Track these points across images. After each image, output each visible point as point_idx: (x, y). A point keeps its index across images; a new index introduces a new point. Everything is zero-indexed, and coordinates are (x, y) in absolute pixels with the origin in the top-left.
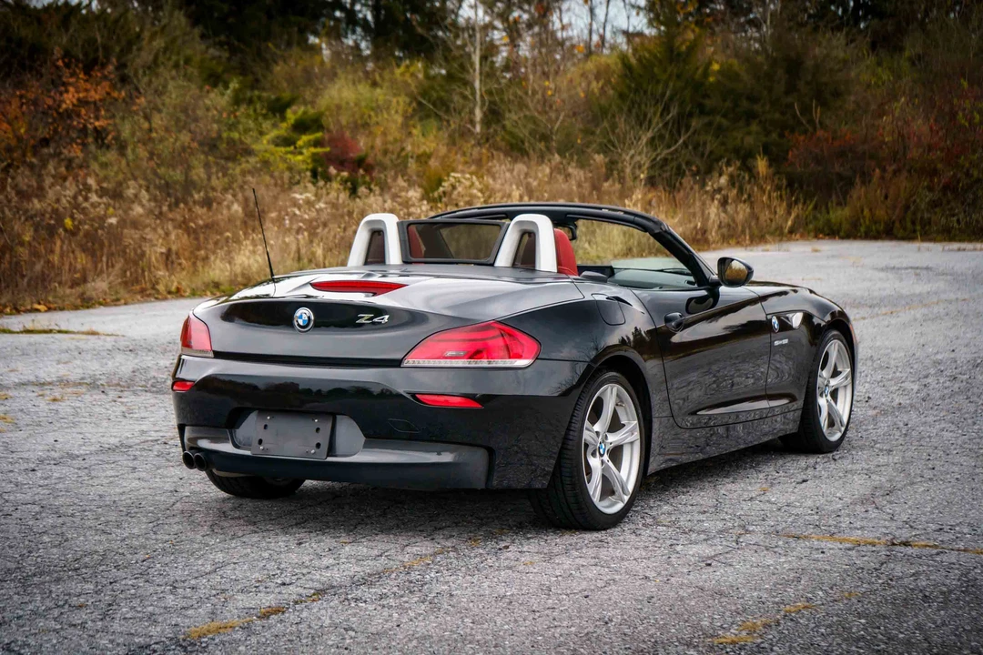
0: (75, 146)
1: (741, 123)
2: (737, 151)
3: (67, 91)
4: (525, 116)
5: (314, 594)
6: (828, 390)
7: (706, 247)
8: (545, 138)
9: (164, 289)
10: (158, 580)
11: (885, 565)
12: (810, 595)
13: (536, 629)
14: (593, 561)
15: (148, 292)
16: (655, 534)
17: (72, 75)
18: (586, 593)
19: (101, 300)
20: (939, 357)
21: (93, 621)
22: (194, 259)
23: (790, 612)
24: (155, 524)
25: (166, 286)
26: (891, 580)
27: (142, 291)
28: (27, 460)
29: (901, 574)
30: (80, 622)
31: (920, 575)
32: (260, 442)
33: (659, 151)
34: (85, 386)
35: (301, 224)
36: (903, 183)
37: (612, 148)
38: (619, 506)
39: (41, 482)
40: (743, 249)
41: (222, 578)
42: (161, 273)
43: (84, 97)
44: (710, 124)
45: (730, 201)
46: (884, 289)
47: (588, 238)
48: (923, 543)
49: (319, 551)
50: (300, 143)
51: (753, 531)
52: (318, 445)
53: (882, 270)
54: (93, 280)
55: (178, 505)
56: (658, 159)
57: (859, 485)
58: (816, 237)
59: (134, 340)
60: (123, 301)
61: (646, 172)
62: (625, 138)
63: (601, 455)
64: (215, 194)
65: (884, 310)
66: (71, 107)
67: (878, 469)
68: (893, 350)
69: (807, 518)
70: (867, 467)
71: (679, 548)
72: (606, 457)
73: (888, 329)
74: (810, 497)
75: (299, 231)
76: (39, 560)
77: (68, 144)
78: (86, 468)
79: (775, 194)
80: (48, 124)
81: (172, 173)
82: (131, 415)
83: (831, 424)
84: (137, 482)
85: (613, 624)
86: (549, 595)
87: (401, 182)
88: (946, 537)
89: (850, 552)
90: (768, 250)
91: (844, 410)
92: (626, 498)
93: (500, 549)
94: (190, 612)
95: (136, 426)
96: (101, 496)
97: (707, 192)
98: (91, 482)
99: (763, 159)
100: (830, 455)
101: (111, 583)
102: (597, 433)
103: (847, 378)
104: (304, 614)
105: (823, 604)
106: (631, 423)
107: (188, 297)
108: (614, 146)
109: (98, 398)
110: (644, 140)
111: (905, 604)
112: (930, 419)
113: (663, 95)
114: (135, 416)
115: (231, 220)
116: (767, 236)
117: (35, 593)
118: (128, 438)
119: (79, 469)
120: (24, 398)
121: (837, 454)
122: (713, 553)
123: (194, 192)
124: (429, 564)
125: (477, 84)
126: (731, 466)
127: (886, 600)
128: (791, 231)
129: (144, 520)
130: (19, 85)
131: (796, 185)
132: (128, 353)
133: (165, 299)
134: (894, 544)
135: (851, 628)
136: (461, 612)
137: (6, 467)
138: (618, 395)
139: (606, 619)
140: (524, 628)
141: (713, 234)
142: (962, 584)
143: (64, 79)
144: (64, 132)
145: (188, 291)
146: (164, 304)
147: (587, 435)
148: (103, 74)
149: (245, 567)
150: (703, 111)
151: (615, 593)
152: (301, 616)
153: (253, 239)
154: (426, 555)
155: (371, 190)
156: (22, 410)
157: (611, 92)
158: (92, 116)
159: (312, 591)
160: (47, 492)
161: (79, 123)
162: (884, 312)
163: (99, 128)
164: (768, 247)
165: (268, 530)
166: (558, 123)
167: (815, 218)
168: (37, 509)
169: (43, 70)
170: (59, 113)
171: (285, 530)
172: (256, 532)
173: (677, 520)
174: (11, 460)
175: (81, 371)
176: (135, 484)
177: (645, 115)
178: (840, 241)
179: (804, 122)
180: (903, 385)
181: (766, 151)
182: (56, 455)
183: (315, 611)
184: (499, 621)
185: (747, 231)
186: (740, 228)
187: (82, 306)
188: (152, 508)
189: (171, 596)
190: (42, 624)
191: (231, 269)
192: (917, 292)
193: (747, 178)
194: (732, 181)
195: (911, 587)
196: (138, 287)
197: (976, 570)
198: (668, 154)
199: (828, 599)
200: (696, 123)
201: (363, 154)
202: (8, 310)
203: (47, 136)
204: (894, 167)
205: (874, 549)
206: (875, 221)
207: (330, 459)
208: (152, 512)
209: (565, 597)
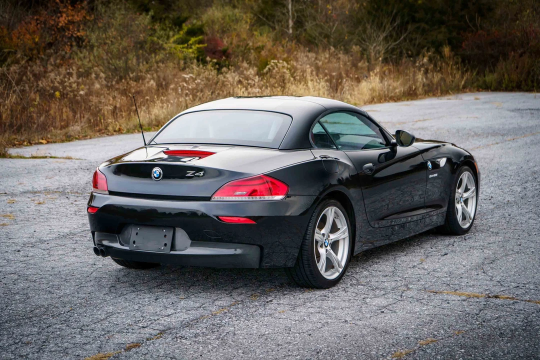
0: (67, 46)
1: (436, 27)
2: (433, 43)
3: (62, 16)
4: (317, 24)
5: (158, 334)
6: (462, 200)
7: (415, 98)
8: (327, 36)
9: (111, 129)
10: (74, 325)
11: (482, 311)
12: (436, 333)
13: (278, 357)
14: (318, 310)
15: (103, 131)
16: (356, 291)
17: (65, 7)
18: (310, 332)
19: (77, 136)
20: (536, 169)
21: (33, 353)
22: (129, 111)
23: (423, 345)
24: (79, 286)
25: (113, 127)
26: (484, 321)
27: (100, 131)
28: (16, 244)
29: (490, 318)
30: (25, 354)
31: (501, 318)
32: (134, 242)
33: (390, 43)
34: (58, 193)
35: (187, 91)
36: (526, 59)
37: (363, 42)
38: (337, 275)
39: (22, 259)
40: (436, 98)
41: (110, 323)
42: (110, 121)
43: (71, 19)
44: (418, 28)
45: (429, 71)
46: (512, 124)
47: (350, 92)
48: (506, 296)
49: (166, 305)
50: (191, 42)
51: (412, 288)
52: (166, 245)
53: (513, 111)
54: (73, 125)
55: (94, 274)
56: (389, 48)
57: (476, 256)
58: (478, 91)
59: (91, 162)
60: (89, 137)
61: (383, 56)
62: (371, 37)
63: (326, 247)
64: (142, 74)
65: (509, 138)
66: (64, 25)
67: (489, 245)
68: (511, 164)
69: (443, 279)
70: (482, 244)
71: (368, 300)
72: (329, 248)
73: (510, 150)
74: (447, 265)
75: (187, 95)
76: (11, 311)
77: (63, 45)
78: (48, 249)
79: (455, 67)
80: (51, 35)
81: (118, 63)
82: (79, 213)
83: (464, 218)
84: (74, 258)
85: (322, 353)
86: (289, 333)
87: (245, 65)
88: (520, 292)
89: (464, 303)
90: (450, 99)
91: (471, 210)
92: (341, 270)
93: (267, 302)
94: (88, 347)
95: (81, 220)
96: (53, 268)
97: (416, 66)
98: (49, 259)
99: (447, 48)
100: (463, 236)
101: (48, 327)
102: (323, 235)
103: (473, 192)
104: (151, 348)
105: (442, 339)
106: (343, 227)
107: (125, 133)
108: (364, 41)
109: (63, 201)
110: (381, 38)
111: (488, 338)
112: (524, 211)
113: (392, 12)
114: (82, 213)
115: (149, 89)
116: (450, 91)
117: (5, 335)
118: (75, 228)
119: (44, 250)
120: (23, 202)
121: (467, 236)
122: (386, 304)
123: (130, 73)
124: (226, 313)
125: (290, 7)
126: (406, 244)
127: (479, 336)
128: (464, 87)
129: (74, 284)
130: (36, 12)
131: (467, 61)
132: (86, 171)
133: (112, 135)
134: (489, 297)
135: (455, 356)
136: (237, 346)
137: (4, 249)
138: (335, 212)
139: (318, 350)
140: (271, 357)
141: (420, 90)
142: (524, 324)
143: (60, 9)
144: (60, 39)
145: (125, 130)
146: (112, 138)
147: (317, 237)
148: (81, 6)
149: (124, 316)
150: (414, 20)
151: (326, 332)
152: (149, 349)
153: (162, 99)
154: (225, 306)
155: (229, 69)
156: (20, 210)
157: (363, 11)
158: (76, 29)
159: (158, 332)
160: (24, 265)
161: (69, 34)
162: (509, 139)
163: (80, 37)
164: (450, 97)
165: (141, 290)
166: (334, 28)
167: (478, 80)
168: (16, 277)
169: (49, 5)
170: (58, 29)
171: (150, 291)
172: (134, 292)
173: (370, 281)
174: (8, 244)
175: (57, 183)
176: (74, 259)
177: (382, 24)
178: (491, 93)
179: (471, 26)
180: (512, 188)
181: (450, 43)
182: (33, 240)
183: (156, 345)
184: (258, 351)
185: (439, 88)
186: (435, 86)
187: (66, 140)
188: (79, 276)
189: (79, 336)
190: (4, 356)
191: (149, 117)
192: (530, 125)
193: (439, 57)
194: (430, 60)
195: (495, 326)
196: (98, 128)
197: (533, 315)
198: (395, 45)
199: (446, 335)
200: (410, 27)
201: (225, 48)
202: (25, 143)
203: (52, 41)
204: (522, 50)
205: (478, 300)
206: (510, 81)
207: (172, 252)
208: (79, 279)
209: (298, 335)
